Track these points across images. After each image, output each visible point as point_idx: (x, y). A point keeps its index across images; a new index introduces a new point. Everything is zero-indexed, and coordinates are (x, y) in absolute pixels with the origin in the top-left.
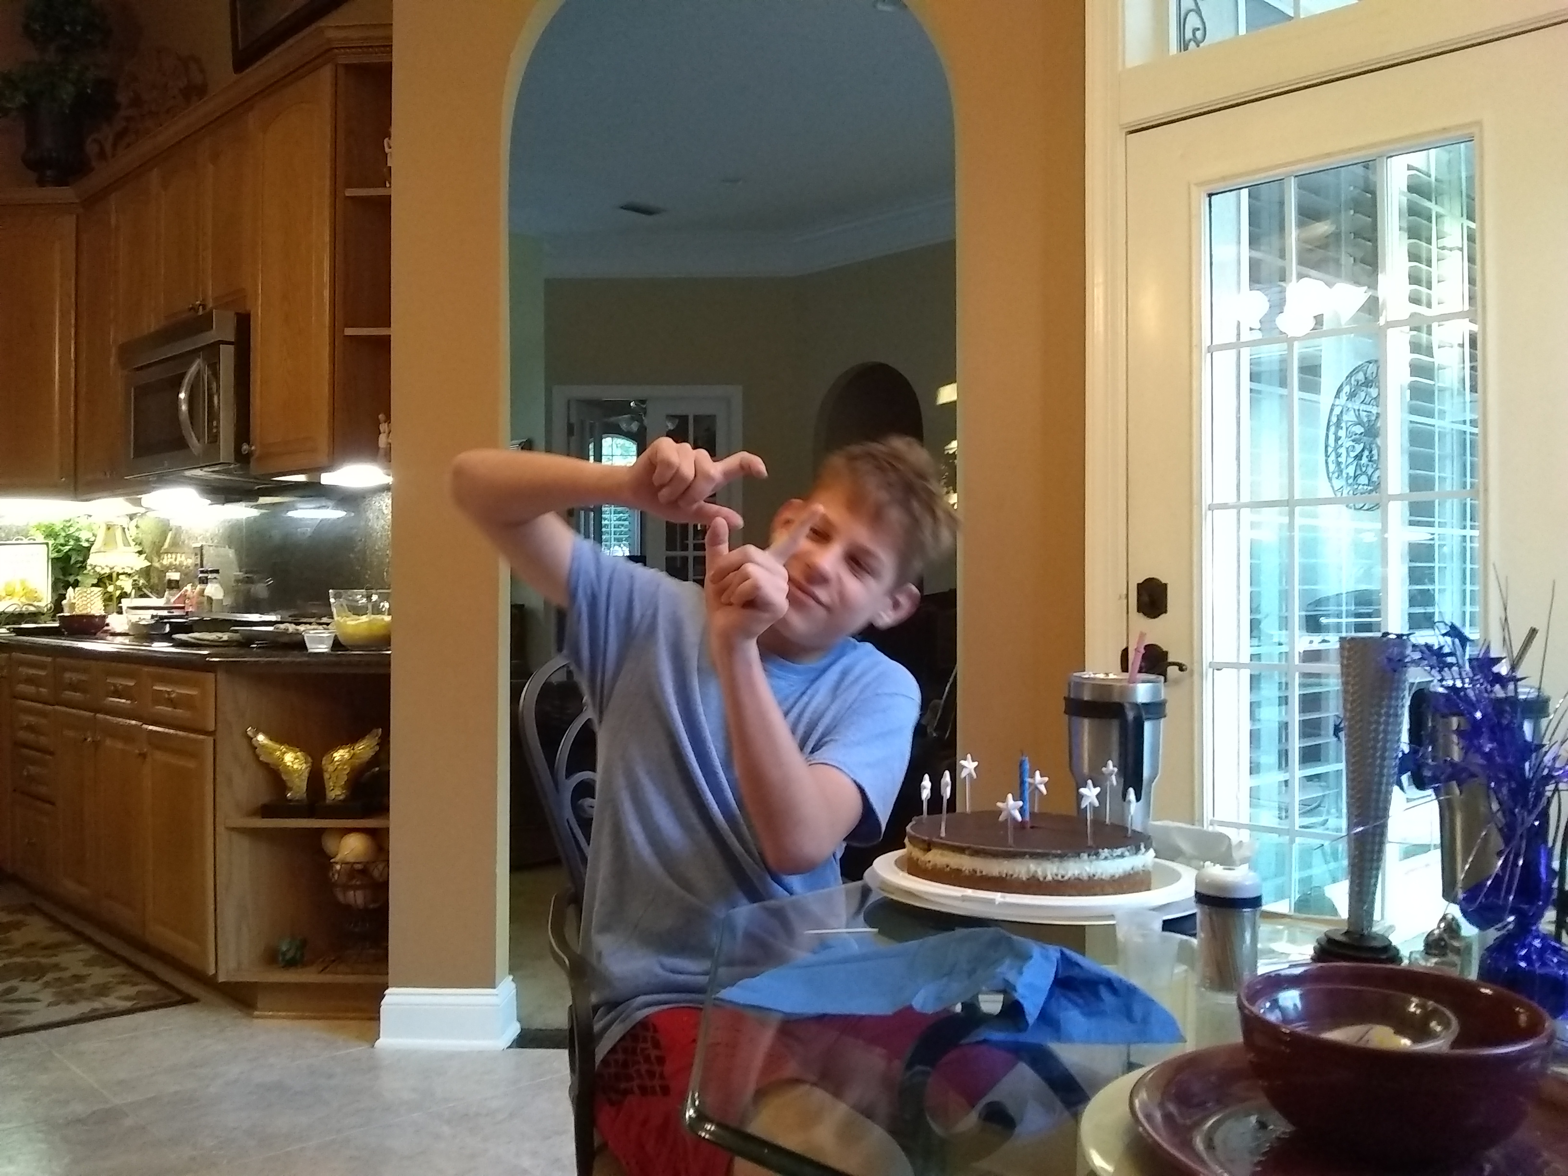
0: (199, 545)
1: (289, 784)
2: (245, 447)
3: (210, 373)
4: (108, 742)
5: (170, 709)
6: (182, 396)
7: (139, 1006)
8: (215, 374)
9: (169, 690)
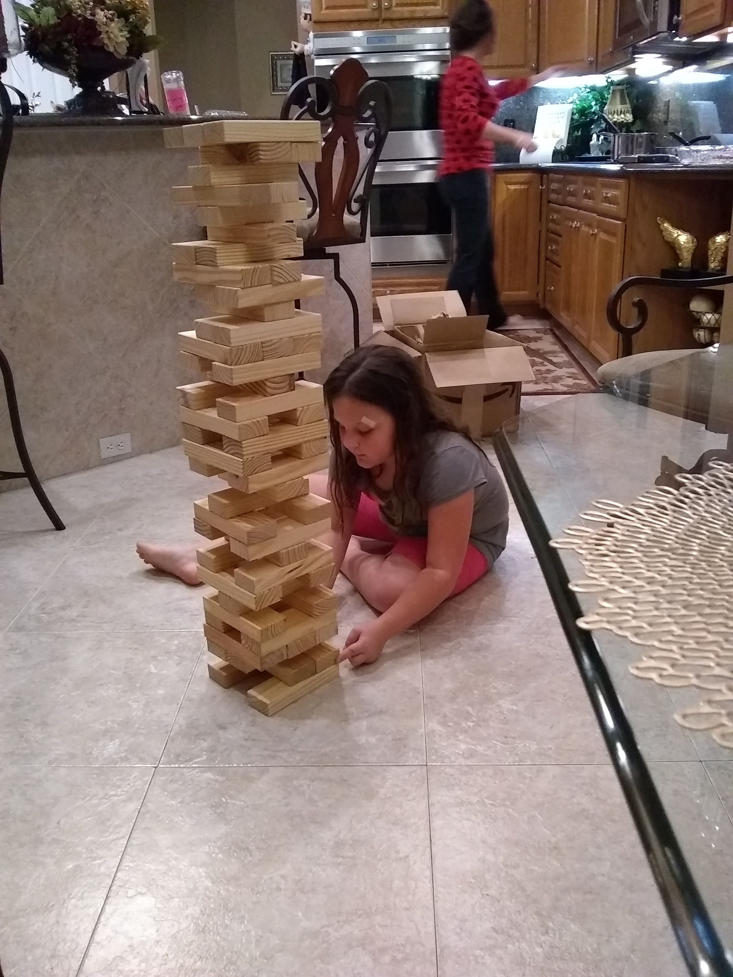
1: (681, 257)
2: (675, 18)
4: (583, 228)
5: (608, 205)
9: (607, 192)
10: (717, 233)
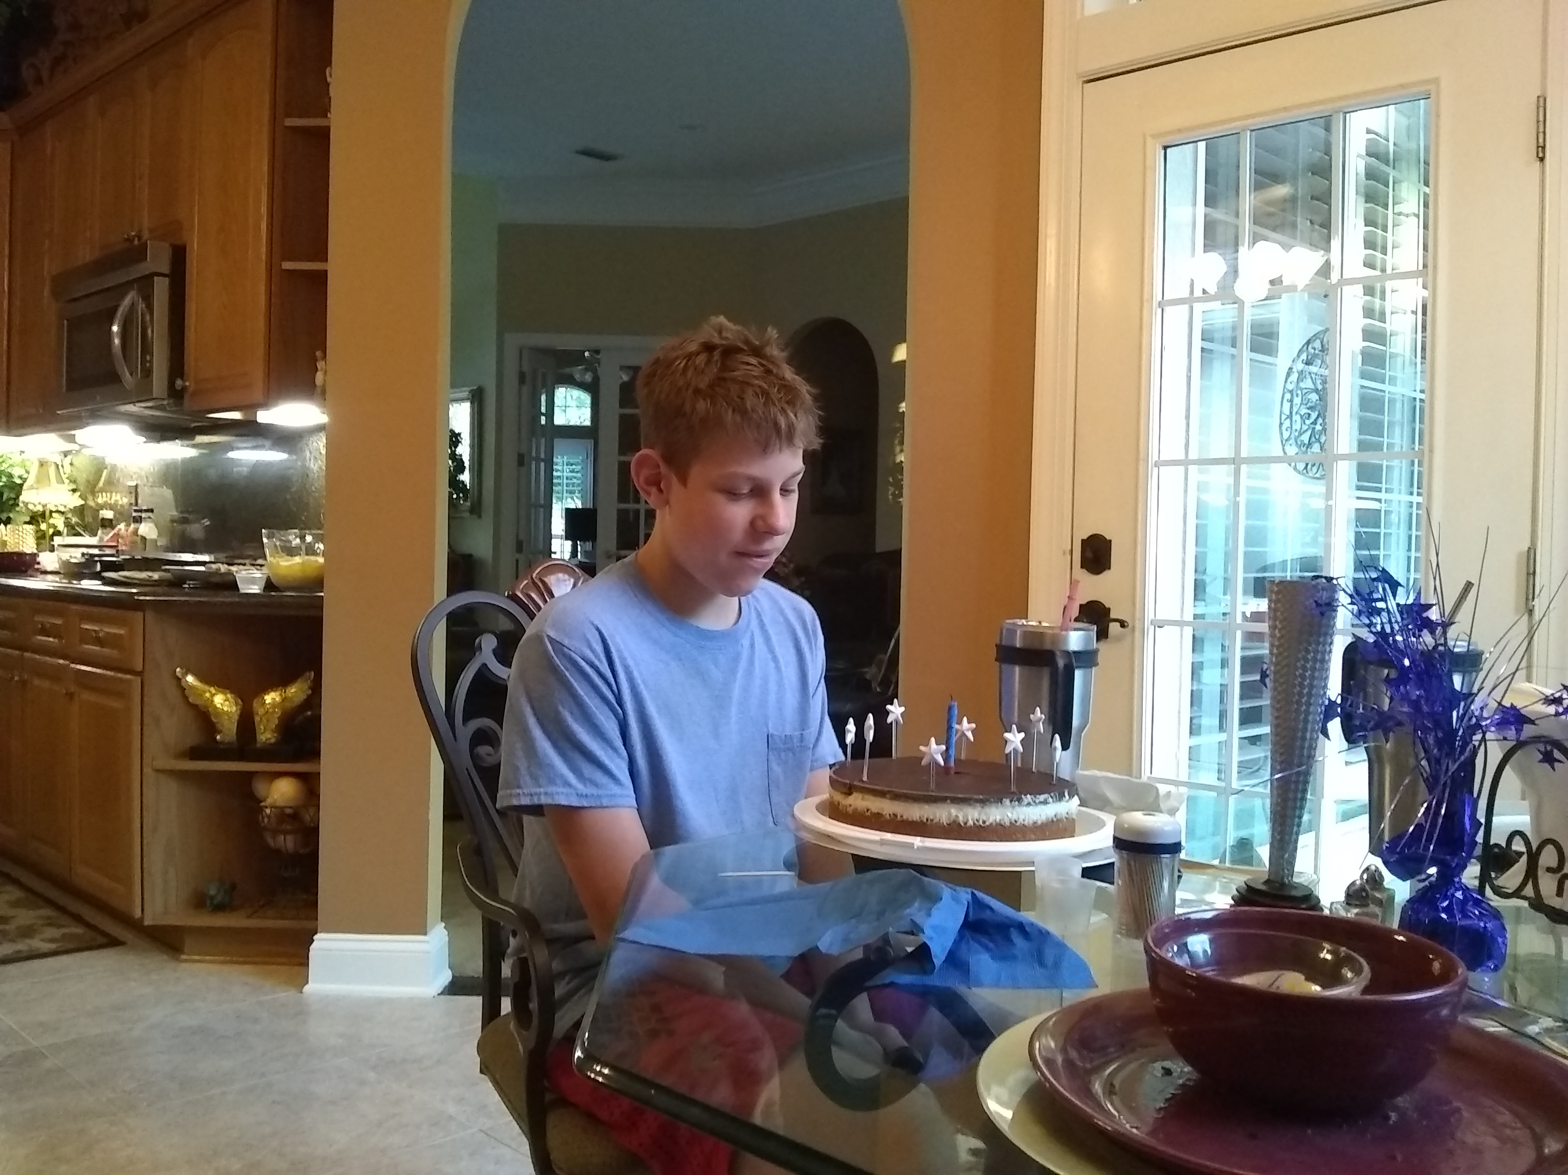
0: (134, 484)
1: (219, 726)
2: (179, 382)
3: (144, 306)
4: (37, 682)
5: (97, 648)
6: (115, 328)
7: (62, 949)
8: (150, 307)
9: (97, 628)
10: (266, 690)
